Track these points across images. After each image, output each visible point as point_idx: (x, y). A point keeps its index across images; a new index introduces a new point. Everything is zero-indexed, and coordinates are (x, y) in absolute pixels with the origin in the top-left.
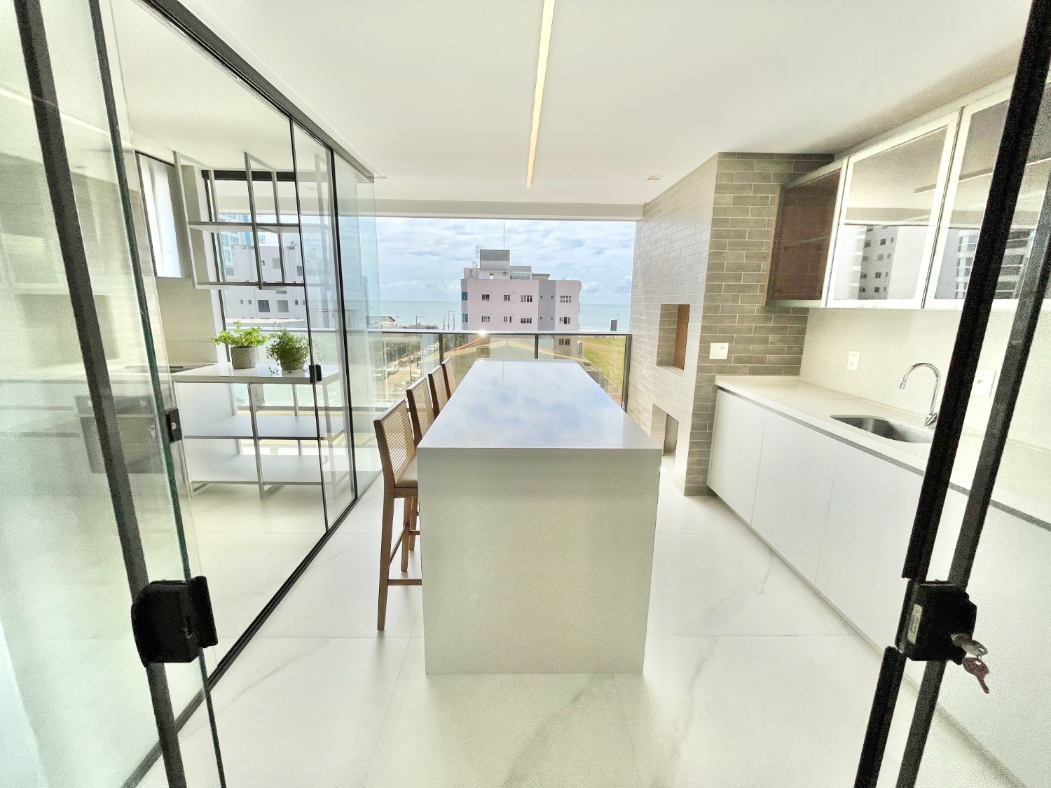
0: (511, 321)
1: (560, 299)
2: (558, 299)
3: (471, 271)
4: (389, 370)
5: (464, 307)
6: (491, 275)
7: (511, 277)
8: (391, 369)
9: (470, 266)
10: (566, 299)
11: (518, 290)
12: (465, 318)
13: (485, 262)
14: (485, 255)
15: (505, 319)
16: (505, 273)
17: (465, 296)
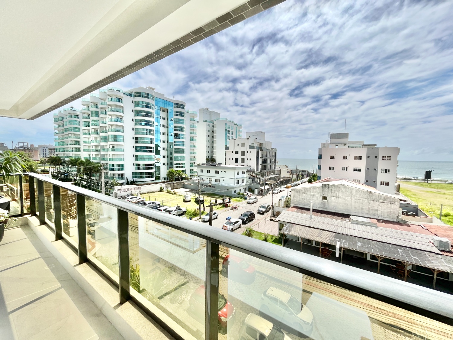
0: (347, 170)
1: (382, 158)
2: (380, 158)
3: (324, 144)
4: (281, 189)
5: (320, 162)
6: (336, 146)
7: (349, 147)
8: (282, 189)
9: (325, 142)
10: (386, 158)
11: (352, 153)
12: (320, 168)
13: (332, 140)
14: (333, 136)
15: (343, 169)
16: (345, 145)
17: (320, 157)
